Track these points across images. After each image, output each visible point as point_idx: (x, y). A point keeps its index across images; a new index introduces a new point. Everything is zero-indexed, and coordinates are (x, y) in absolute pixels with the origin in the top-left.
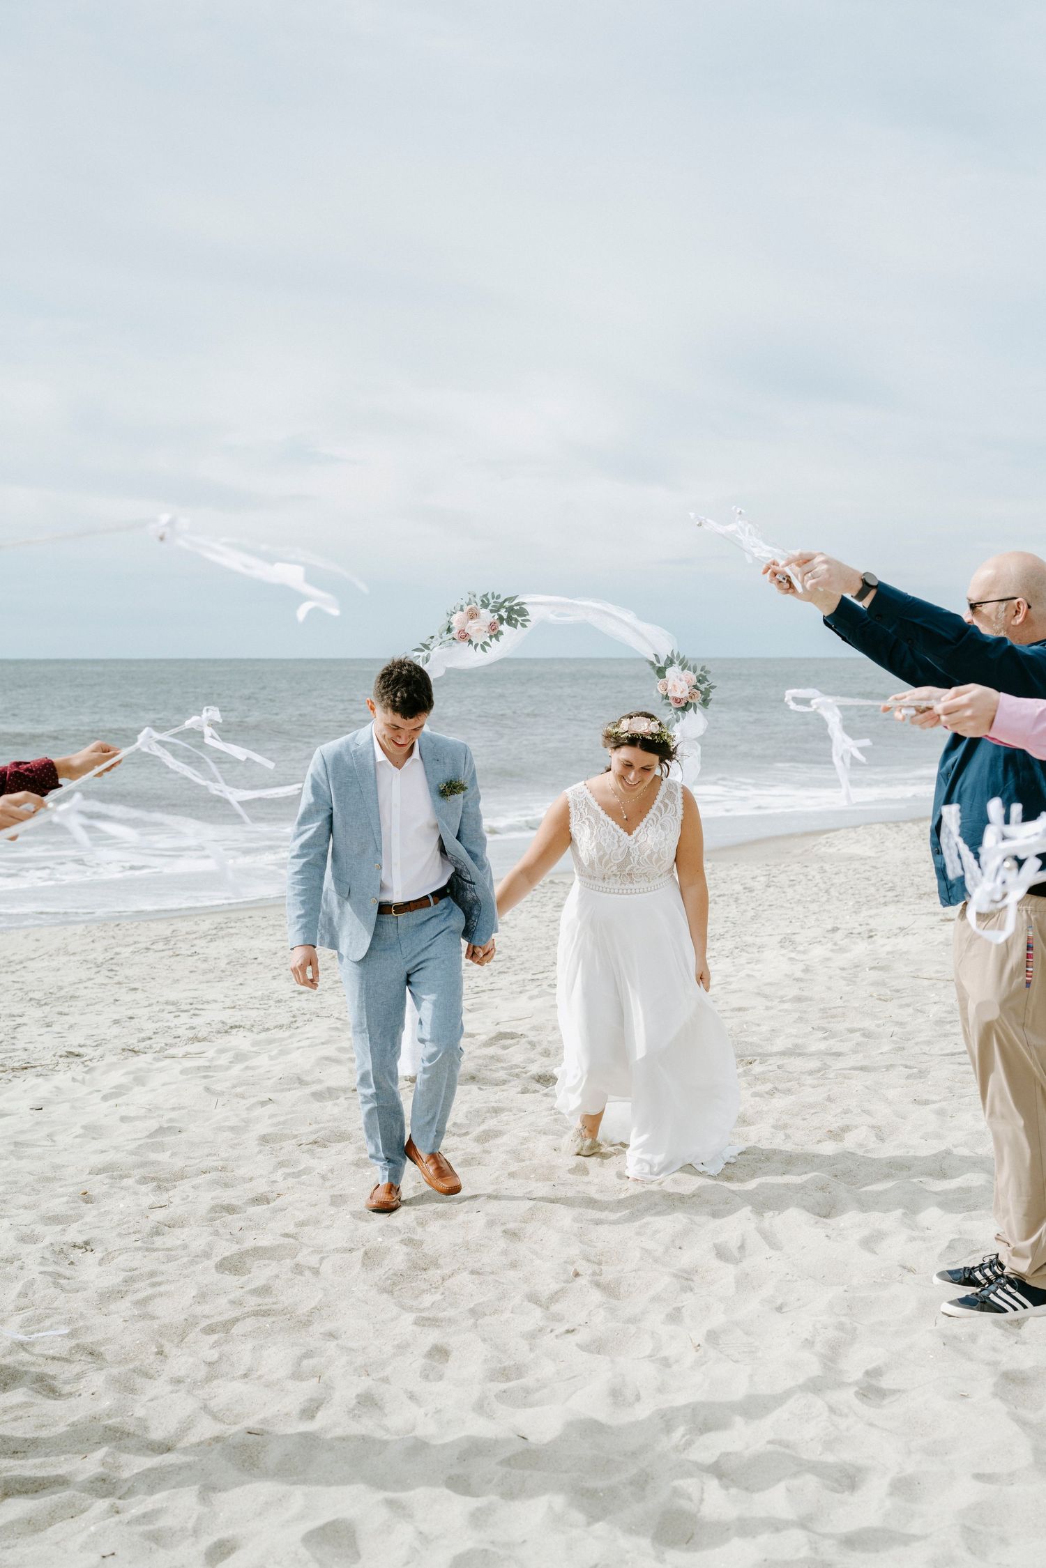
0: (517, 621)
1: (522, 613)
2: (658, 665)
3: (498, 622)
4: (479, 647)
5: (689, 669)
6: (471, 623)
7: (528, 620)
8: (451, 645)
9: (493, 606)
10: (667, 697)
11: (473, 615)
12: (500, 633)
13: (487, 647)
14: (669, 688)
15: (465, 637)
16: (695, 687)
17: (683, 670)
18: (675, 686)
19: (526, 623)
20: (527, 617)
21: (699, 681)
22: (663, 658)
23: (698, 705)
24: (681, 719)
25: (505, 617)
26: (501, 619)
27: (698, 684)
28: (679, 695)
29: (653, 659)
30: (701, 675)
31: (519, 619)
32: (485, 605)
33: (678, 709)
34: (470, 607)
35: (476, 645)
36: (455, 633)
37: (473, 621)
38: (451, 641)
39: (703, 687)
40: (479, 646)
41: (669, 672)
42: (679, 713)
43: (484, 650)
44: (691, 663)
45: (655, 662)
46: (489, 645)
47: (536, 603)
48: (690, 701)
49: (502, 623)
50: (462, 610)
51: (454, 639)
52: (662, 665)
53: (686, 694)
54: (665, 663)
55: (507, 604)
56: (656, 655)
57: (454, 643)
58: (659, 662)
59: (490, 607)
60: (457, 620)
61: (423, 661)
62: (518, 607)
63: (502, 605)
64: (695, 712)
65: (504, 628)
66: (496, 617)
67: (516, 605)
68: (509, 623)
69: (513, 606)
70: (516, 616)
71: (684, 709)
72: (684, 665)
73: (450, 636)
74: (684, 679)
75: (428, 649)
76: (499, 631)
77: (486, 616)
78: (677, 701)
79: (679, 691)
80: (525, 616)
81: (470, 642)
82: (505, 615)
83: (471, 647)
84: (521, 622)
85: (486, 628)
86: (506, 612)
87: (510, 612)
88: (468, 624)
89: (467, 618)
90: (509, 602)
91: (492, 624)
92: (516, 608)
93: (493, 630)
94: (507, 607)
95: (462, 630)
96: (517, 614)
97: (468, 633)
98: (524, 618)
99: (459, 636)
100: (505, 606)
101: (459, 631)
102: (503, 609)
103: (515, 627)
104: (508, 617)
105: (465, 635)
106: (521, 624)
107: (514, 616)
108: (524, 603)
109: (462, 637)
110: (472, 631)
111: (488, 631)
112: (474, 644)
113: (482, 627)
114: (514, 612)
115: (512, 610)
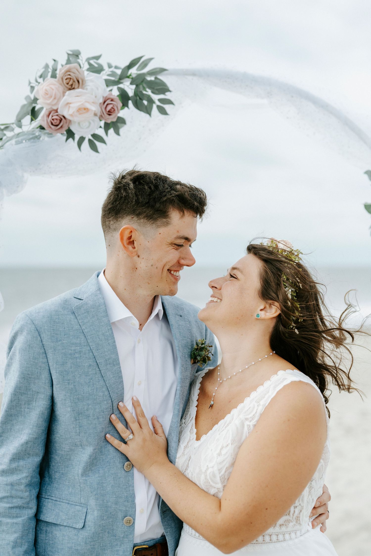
0: (151, 101)
1: (160, 88)
3: (118, 101)
4: (86, 143)
6: (68, 95)
7: (169, 102)
11: (72, 83)
12: (122, 121)
13: (100, 145)
15: (60, 124)
19: (167, 107)
20: (168, 96)
25: (131, 93)
26: (124, 96)
31: (156, 97)
34: (67, 67)
35: (82, 139)
36: (41, 119)
37: (73, 93)
40: (86, 140)
46: (102, 140)
49: (125, 105)
50: (54, 76)
51: (42, 128)
55: (134, 71)
62: (152, 78)
63: (124, 76)
66: (115, 93)
67: (151, 73)
68: (138, 106)
69: (144, 74)
70: (149, 92)
73: (34, 124)
76: (119, 118)
77: (97, 86)
80: (163, 93)
81: (71, 134)
82: (130, 90)
83: (73, 143)
84: (158, 103)
85: (95, 108)
86: (131, 84)
87: (137, 86)
88: (65, 97)
89: (61, 89)
90: (138, 70)
91: (104, 102)
92: (149, 78)
93: (110, 115)
94: (134, 76)
95: (54, 110)
96: (150, 88)
97: (64, 117)
98: (162, 96)
99: (49, 121)
100: (130, 75)
101: (47, 113)
102: (127, 79)
103: (148, 111)
104: (136, 94)
105: (57, 119)
106: (158, 107)
107: (144, 92)
108: (162, 70)
109: (52, 124)
110: (71, 112)
111: (99, 114)
112: (77, 137)
113: (88, 106)
114: (145, 85)
115: (142, 82)
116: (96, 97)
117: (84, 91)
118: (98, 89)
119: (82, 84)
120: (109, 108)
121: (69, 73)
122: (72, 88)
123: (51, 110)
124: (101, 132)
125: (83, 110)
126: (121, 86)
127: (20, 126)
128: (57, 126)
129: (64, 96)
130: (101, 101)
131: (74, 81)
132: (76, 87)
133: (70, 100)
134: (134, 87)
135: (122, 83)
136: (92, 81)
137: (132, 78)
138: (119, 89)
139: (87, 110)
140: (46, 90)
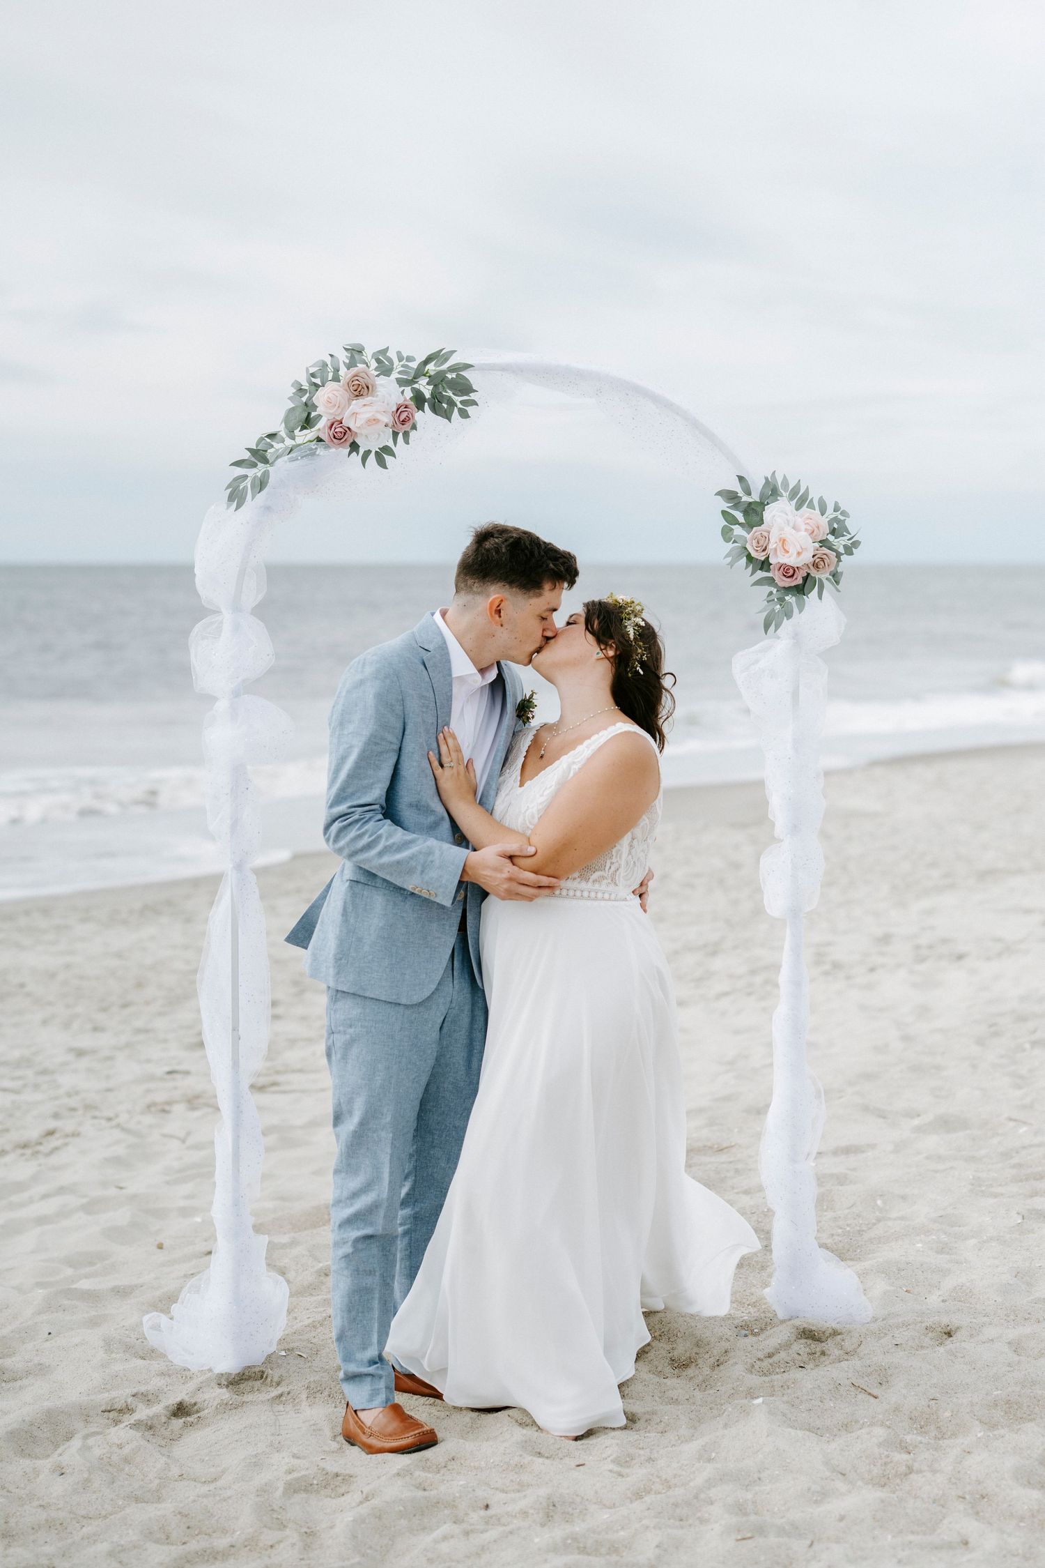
0: (452, 404)
1: (465, 388)
2: (745, 499)
3: (412, 404)
4: (372, 457)
5: (811, 506)
6: (356, 405)
7: (474, 403)
8: (313, 454)
9: (400, 373)
10: (765, 565)
11: (360, 389)
12: (416, 428)
13: (388, 458)
14: (771, 546)
15: (343, 436)
16: (824, 543)
17: (798, 508)
18: (783, 541)
19: (470, 410)
20: (473, 396)
21: (833, 532)
22: (757, 485)
23: (826, 583)
24: (796, 610)
25: (428, 395)
26: (419, 400)
27: (831, 538)
28: (791, 560)
29: (737, 488)
30: (835, 519)
31: (457, 399)
32: (385, 370)
33: (788, 590)
34: (354, 371)
35: (367, 453)
37: (361, 401)
38: (313, 445)
39: (840, 543)
40: (373, 454)
41: (770, 513)
42: (789, 598)
43: (382, 463)
44: (814, 495)
45: (741, 494)
46: (391, 454)
47: (492, 368)
48: (814, 573)
49: (420, 409)
50: (336, 379)
51: (319, 440)
52: (755, 497)
53: (807, 558)
54: (762, 495)
55: (431, 367)
56: (741, 479)
57: (321, 451)
58: (749, 493)
59: (395, 375)
60: (327, 400)
61: (253, 487)
62: (454, 375)
63: (420, 373)
64: (820, 597)
65: (425, 417)
66: (409, 395)
67: (451, 369)
68: (435, 410)
69: (444, 372)
70: (450, 393)
71: (800, 590)
72: (801, 500)
73: (310, 434)
74: (803, 527)
75: (266, 461)
76: (413, 424)
77: (389, 393)
78: (789, 571)
79: (793, 551)
80: (467, 394)
81: (354, 447)
82: (427, 392)
83: (356, 458)
84: (460, 406)
85: (387, 419)
86: (428, 384)
87: (435, 386)
88: (351, 407)
89: (347, 395)
90: (435, 365)
91: (398, 410)
92: (450, 376)
93: (403, 424)
94: (432, 373)
95: (338, 421)
96: (451, 389)
97: (349, 428)
98: (465, 398)
99: (331, 434)
100: (427, 373)
101: (329, 424)
102: (423, 377)
103: (447, 416)
104: (433, 395)
105: (341, 432)
106: (460, 410)
107: (444, 393)
108: (467, 366)
109: (334, 437)
110: (358, 424)
111: (390, 424)
112: (362, 451)
113: (379, 416)
114: (444, 385)
115: (442, 381)
116: (388, 404)
117: (374, 399)
118: (390, 395)
119: (372, 390)
120: (402, 418)
121: (357, 378)
122: (359, 396)
123: (334, 420)
124: (390, 443)
125: (374, 421)
126: (416, 386)
127: (293, 438)
128: (340, 439)
129: (350, 405)
130: (395, 409)
131: (363, 388)
132: (365, 394)
133: (358, 410)
134: (431, 387)
135: (417, 382)
136: (382, 385)
137: (429, 377)
138: (414, 390)
139: (376, 421)
140: (329, 398)
